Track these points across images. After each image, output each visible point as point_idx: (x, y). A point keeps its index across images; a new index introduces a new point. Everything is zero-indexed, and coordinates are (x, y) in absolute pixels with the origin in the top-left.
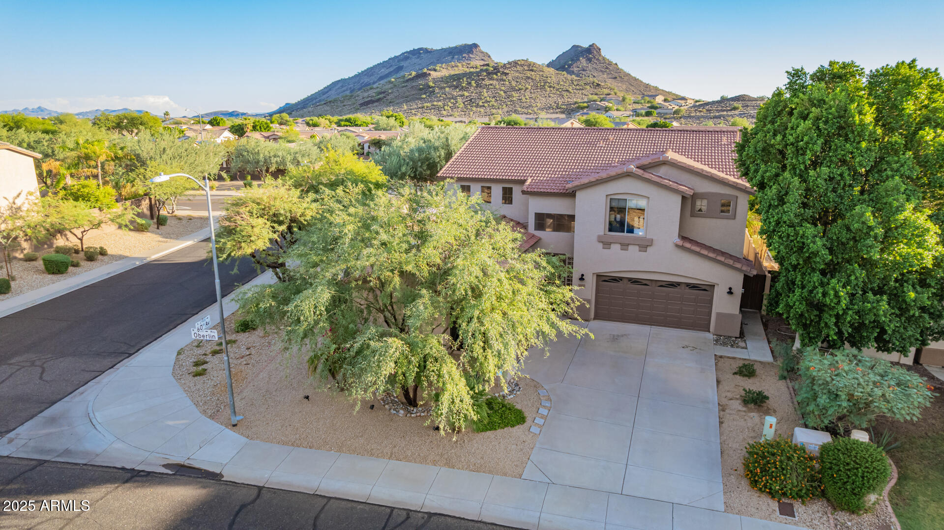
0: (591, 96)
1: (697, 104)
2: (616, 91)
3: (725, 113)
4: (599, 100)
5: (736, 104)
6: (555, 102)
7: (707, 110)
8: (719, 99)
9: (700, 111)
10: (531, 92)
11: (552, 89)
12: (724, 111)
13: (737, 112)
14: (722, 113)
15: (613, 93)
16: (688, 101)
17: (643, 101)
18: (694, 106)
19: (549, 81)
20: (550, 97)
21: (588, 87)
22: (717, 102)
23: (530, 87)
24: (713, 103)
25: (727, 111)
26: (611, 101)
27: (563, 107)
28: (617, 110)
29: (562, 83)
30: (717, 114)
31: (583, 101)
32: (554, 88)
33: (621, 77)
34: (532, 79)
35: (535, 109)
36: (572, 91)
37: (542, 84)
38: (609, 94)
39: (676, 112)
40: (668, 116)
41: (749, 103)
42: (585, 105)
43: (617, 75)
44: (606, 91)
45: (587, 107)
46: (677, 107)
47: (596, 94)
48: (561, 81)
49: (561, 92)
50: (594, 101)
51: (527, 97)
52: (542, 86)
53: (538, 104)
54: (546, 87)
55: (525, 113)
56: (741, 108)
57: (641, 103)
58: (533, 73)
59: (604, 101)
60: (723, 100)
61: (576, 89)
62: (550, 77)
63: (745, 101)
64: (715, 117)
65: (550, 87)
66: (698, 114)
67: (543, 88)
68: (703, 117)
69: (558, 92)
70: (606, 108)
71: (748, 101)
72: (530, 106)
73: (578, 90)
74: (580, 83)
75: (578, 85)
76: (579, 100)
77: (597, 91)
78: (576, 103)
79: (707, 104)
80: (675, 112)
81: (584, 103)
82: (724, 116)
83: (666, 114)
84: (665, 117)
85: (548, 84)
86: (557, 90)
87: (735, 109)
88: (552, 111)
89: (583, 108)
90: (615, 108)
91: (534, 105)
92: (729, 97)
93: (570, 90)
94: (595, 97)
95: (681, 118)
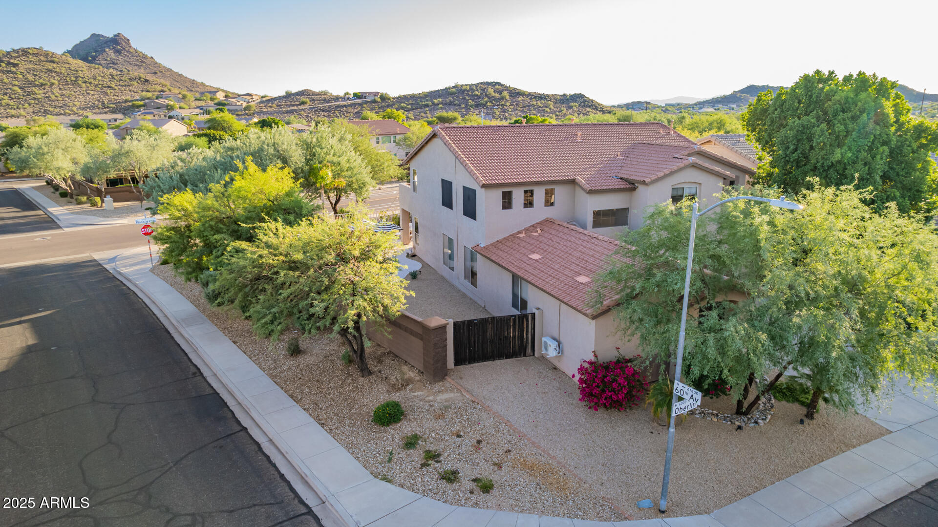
0: (144, 93)
1: (264, 99)
2: (170, 87)
3: (295, 108)
4: (154, 97)
5: (304, 99)
6: (99, 101)
7: (277, 106)
8: (284, 94)
9: (271, 107)
10: (60, 89)
11: (88, 85)
12: (293, 105)
13: (306, 106)
14: (293, 108)
15: (165, 89)
16: (254, 97)
17: (205, 98)
18: (262, 102)
19: (81, 75)
20: (88, 94)
21: (135, 83)
22: (283, 97)
23: (56, 82)
24: (280, 98)
25: (297, 105)
26: (171, 98)
27: (112, 105)
28: (180, 108)
29: (99, 78)
30: (289, 109)
31: (133, 99)
32: (90, 83)
33: (161, 72)
34: (56, 72)
35: (75, 109)
36: (116, 88)
37: (73, 79)
38: (163, 91)
39: (247, 108)
40: (240, 113)
41: (315, 97)
42: (141, 103)
43: (156, 69)
44: (159, 88)
45: (144, 106)
46: (245, 104)
47: (147, 91)
48: (97, 75)
49: (104, 89)
50: (148, 99)
51: (57, 94)
52: (73, 81)
53: (75, 103)
54: (80, 82)
55: (61, 114)
56: (309, 102)
57: (204, 100)
58: (55, 65)
59: (161, 98)
60: (288, 95)
61: (120, 85)
62: (82, 71)
63: (309, 95)
64: (288, 112)
65: (85, 82)
66: (269, 109)
67: (75, 83)
68: (275, 112)
69: (99, 89)
70: (168, 106)
71: (313, 95)
72: (65, 105)
73: (122, 86)
74: (123, 78)
75: (120, 80)
76: (129, 98)
77: (149, 87)
78: (126, 101)
79: (273, 100)
80: (245, 109)
81: (137, 100)
82: (295, 110)
83: (237, 110)
84: (236, 113)
85: (81, 79)
86: (96, 86)
87: (303, 103)
88: (97, 110)
89: (139, 107)
90: (178, 106)
91: (71, 104)
92: (293, 92)
93: (113, 86)
94: (149, 95)
95: (254, 114)
